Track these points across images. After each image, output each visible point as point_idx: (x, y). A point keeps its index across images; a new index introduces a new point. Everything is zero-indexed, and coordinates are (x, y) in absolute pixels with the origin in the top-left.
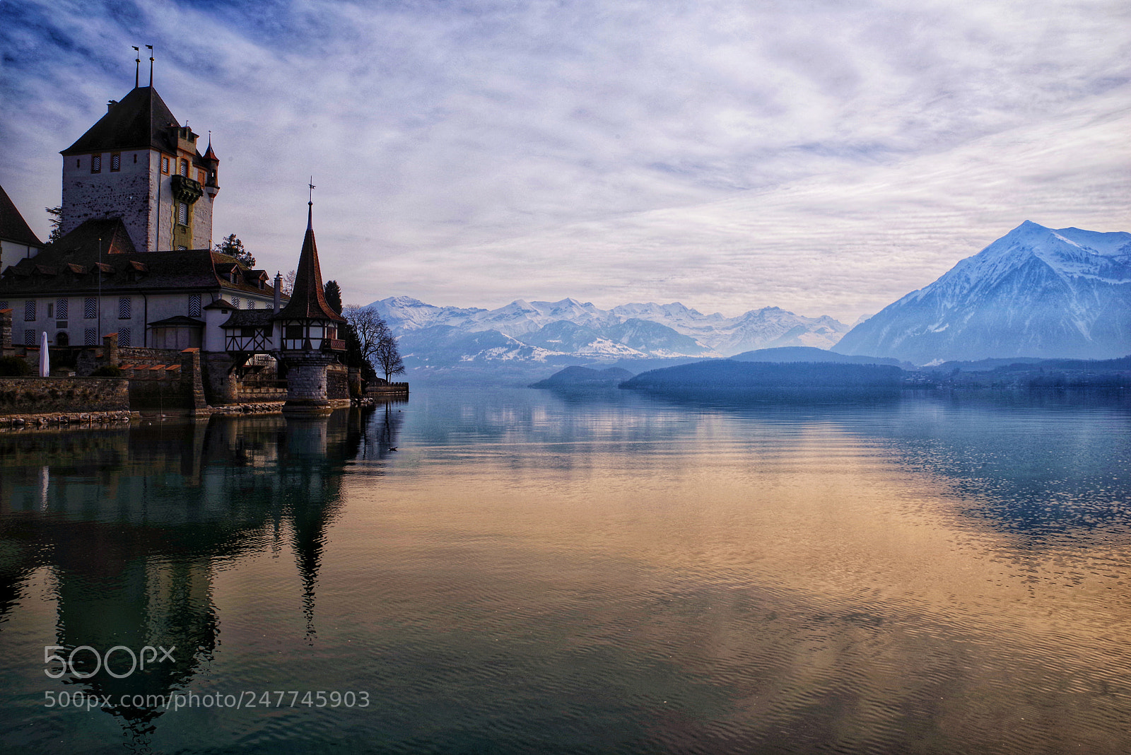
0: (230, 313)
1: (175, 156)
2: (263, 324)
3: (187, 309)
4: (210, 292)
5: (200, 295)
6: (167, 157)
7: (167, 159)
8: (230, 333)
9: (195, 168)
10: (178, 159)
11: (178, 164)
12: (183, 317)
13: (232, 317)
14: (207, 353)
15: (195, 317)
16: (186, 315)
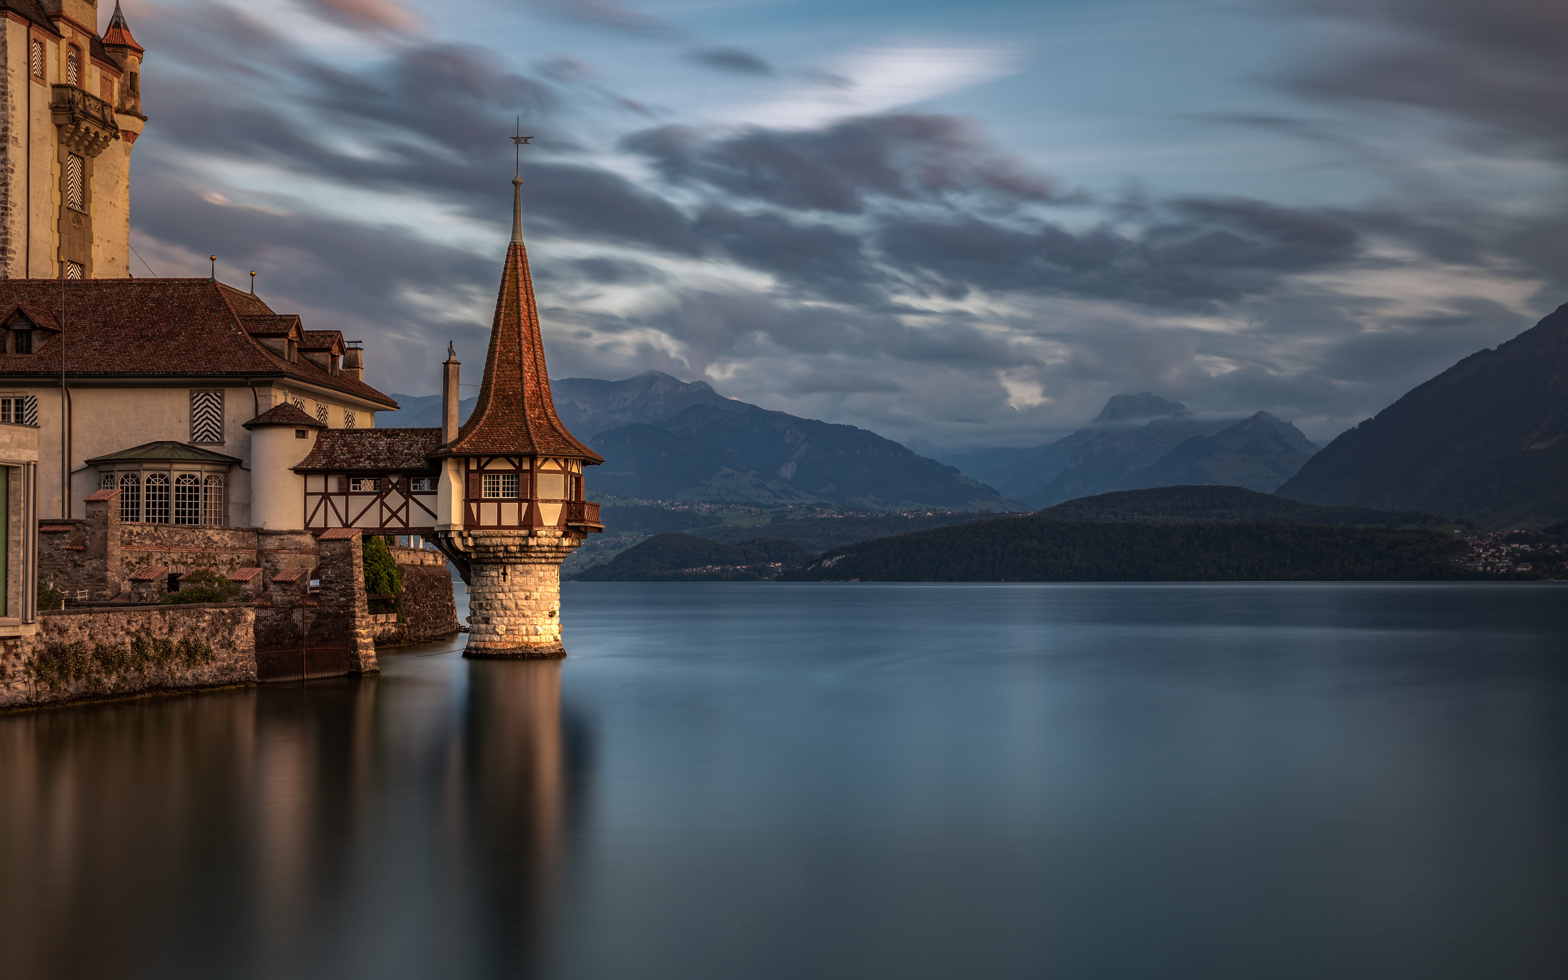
0: (312, 435)
1: (57, 35)
2: (404, 465)
3: (186, 426)
4: (253, 386)
5: (223, 394)
6: (41, 38)
7: (42, 44)
8: (316, 484)
9: (94, 67)
10: (63, 43)
11: (63, 56)
12: (175, 445)
13: (318, 444)
14: (262, 533)
15: (207, 443)
16: (185, 440)
